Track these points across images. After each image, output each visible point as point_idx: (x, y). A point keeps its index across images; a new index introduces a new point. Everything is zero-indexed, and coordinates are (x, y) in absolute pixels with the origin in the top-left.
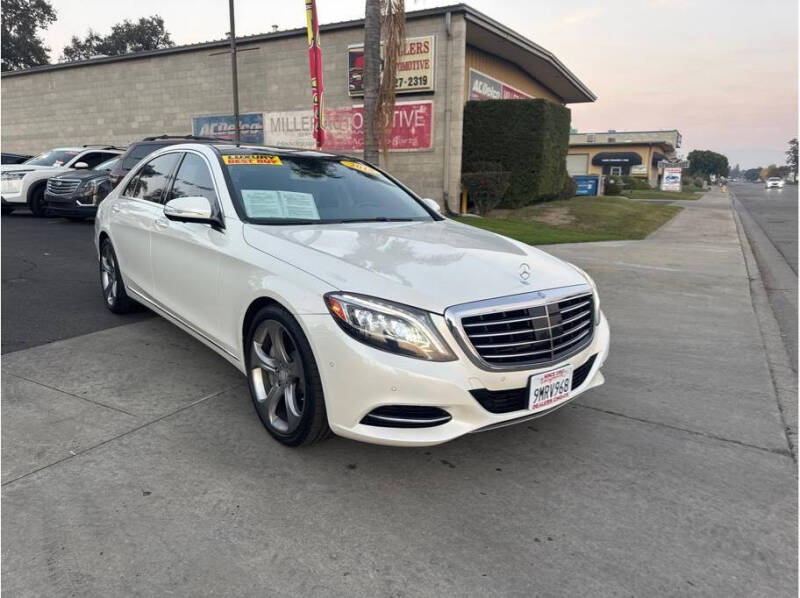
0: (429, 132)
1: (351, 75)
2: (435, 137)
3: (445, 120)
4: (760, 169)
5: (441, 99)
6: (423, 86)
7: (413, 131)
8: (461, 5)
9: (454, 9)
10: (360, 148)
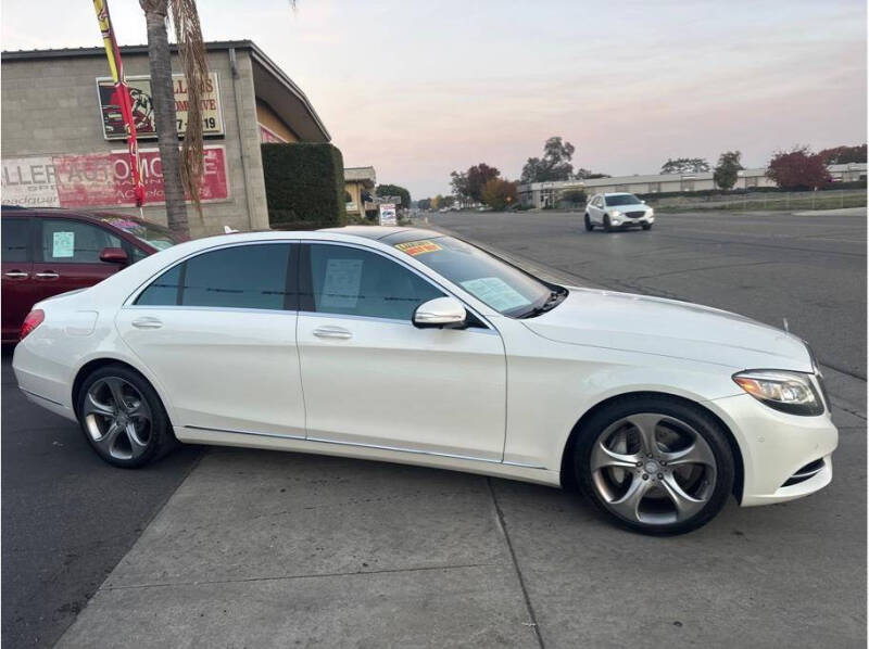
0: (224, 180)
1: (105, 115)
2: (232, 185)
3: (243, 167)
4: (429, 200)
5: (235, 144)
6: (210, 129)
7: (203, 180)
8: (245, 42)
9: (240, 46)
10: (129, 202)
